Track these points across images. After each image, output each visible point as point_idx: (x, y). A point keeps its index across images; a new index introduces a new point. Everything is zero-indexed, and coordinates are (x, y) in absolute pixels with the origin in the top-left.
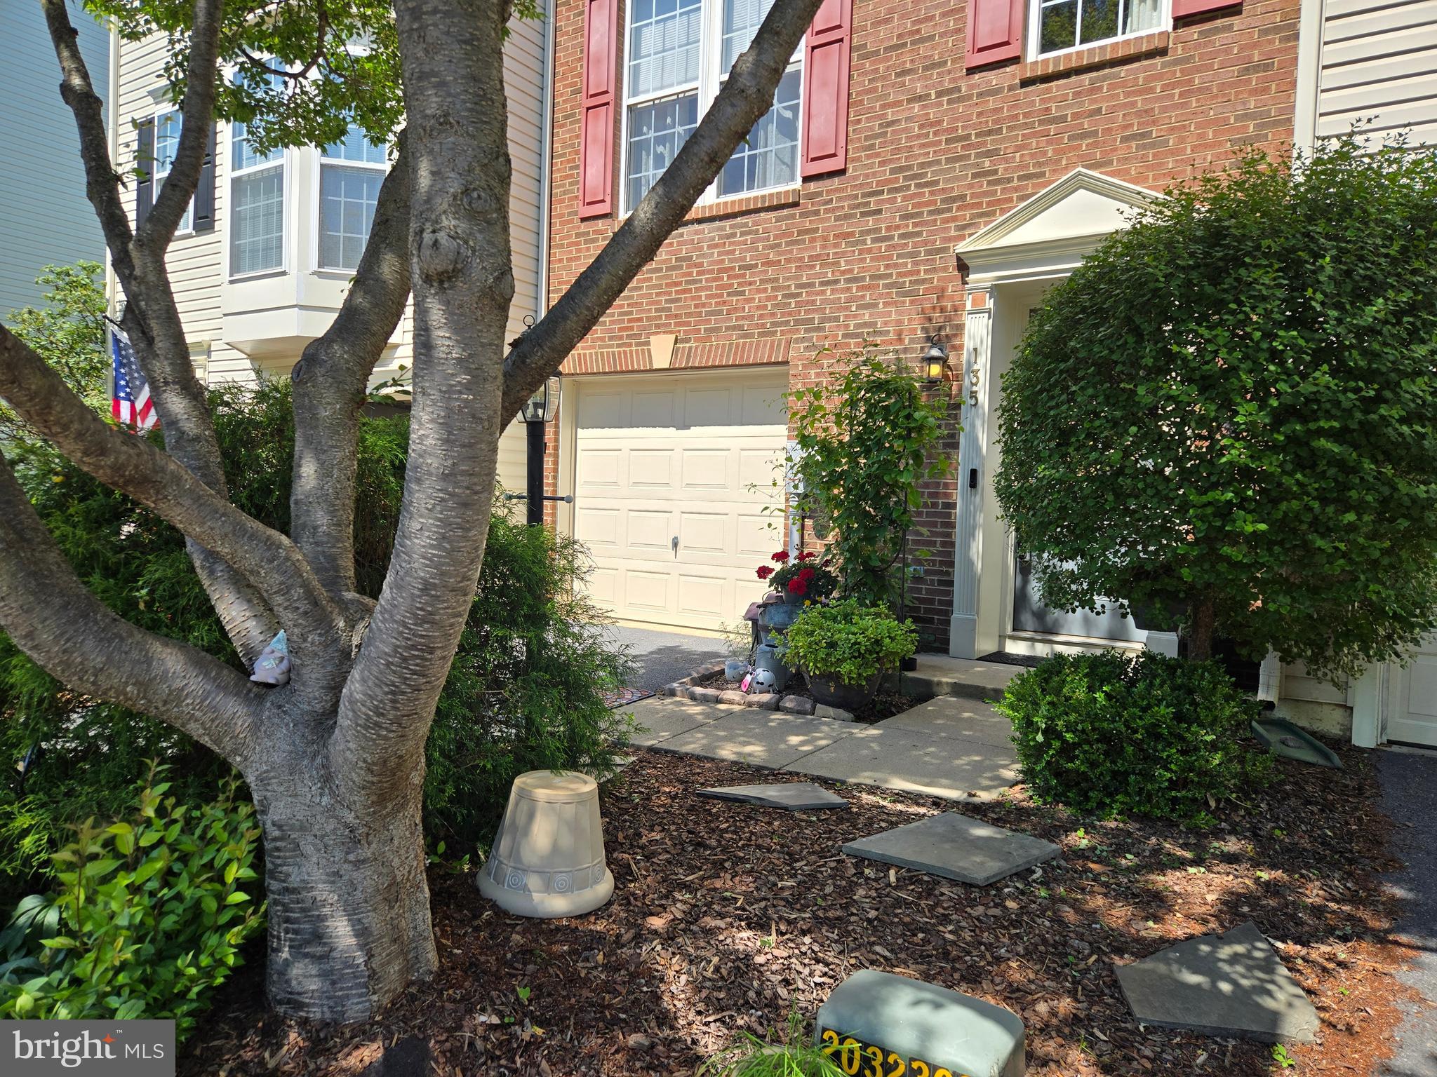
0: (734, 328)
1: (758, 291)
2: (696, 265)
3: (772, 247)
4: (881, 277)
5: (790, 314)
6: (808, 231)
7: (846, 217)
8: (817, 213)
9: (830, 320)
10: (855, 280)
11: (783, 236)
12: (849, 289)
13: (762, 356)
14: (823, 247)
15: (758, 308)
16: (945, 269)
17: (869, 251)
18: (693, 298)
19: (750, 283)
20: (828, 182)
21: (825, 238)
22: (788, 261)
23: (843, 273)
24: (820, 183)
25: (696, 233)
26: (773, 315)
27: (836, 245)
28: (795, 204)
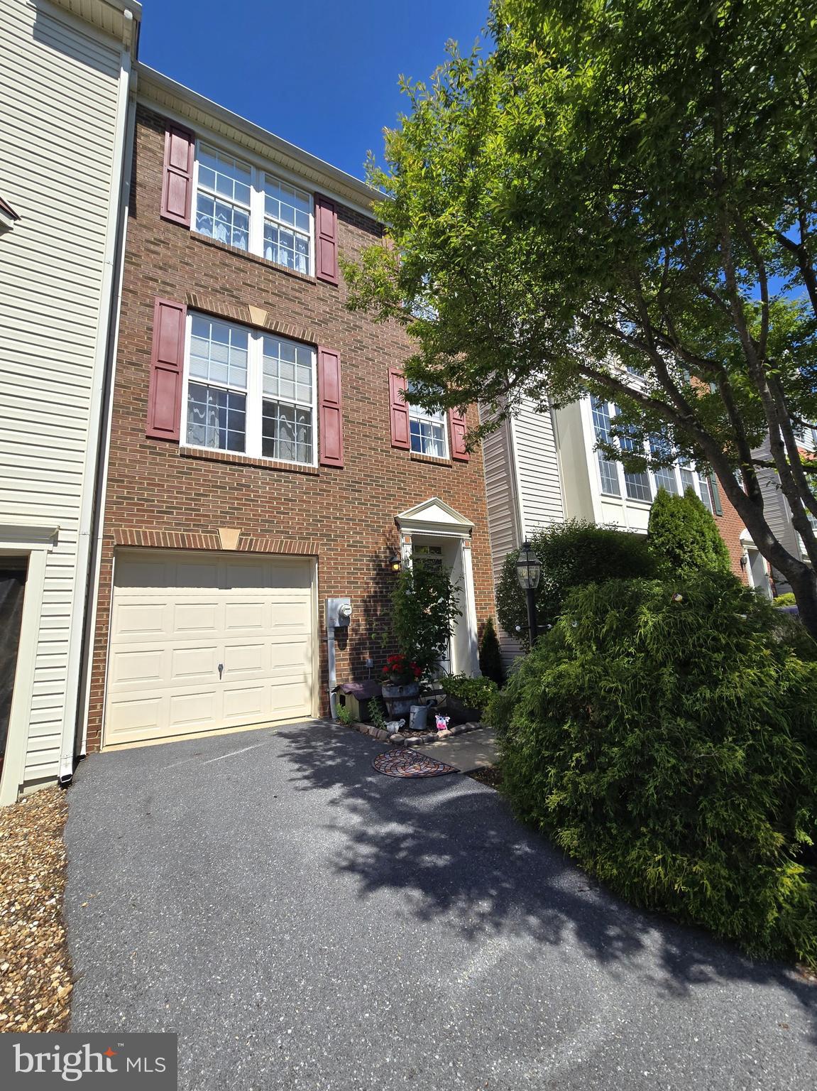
0: (282, 532)
1: (297, 515)
2: (253, 491)
3: (305, 493)
4: (363, 521)
5: (318, 530)
6: (325, 491)
7: (344, 489)
8: (329, 483)
9: (340, 536)
10: (351, 520)
11: (312, 489)
12: (348, 523)
13: (303, 550)
14: (334, 500)
15: (298, 524)
16: (391, 523)
17: (357, 508)
18: (251, 510)
19: (292, 509)
20: (335, 470)
21: (334, 496)
22: (315, 502)
23: (345, 515)
24: (330, 469)
25: (253, 472)
26: (308, 529)
27: (341, 501)
28: (318, 475)
